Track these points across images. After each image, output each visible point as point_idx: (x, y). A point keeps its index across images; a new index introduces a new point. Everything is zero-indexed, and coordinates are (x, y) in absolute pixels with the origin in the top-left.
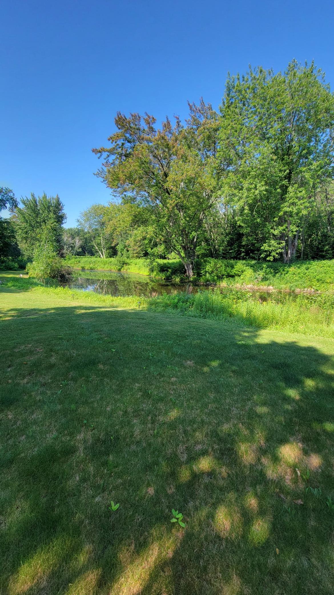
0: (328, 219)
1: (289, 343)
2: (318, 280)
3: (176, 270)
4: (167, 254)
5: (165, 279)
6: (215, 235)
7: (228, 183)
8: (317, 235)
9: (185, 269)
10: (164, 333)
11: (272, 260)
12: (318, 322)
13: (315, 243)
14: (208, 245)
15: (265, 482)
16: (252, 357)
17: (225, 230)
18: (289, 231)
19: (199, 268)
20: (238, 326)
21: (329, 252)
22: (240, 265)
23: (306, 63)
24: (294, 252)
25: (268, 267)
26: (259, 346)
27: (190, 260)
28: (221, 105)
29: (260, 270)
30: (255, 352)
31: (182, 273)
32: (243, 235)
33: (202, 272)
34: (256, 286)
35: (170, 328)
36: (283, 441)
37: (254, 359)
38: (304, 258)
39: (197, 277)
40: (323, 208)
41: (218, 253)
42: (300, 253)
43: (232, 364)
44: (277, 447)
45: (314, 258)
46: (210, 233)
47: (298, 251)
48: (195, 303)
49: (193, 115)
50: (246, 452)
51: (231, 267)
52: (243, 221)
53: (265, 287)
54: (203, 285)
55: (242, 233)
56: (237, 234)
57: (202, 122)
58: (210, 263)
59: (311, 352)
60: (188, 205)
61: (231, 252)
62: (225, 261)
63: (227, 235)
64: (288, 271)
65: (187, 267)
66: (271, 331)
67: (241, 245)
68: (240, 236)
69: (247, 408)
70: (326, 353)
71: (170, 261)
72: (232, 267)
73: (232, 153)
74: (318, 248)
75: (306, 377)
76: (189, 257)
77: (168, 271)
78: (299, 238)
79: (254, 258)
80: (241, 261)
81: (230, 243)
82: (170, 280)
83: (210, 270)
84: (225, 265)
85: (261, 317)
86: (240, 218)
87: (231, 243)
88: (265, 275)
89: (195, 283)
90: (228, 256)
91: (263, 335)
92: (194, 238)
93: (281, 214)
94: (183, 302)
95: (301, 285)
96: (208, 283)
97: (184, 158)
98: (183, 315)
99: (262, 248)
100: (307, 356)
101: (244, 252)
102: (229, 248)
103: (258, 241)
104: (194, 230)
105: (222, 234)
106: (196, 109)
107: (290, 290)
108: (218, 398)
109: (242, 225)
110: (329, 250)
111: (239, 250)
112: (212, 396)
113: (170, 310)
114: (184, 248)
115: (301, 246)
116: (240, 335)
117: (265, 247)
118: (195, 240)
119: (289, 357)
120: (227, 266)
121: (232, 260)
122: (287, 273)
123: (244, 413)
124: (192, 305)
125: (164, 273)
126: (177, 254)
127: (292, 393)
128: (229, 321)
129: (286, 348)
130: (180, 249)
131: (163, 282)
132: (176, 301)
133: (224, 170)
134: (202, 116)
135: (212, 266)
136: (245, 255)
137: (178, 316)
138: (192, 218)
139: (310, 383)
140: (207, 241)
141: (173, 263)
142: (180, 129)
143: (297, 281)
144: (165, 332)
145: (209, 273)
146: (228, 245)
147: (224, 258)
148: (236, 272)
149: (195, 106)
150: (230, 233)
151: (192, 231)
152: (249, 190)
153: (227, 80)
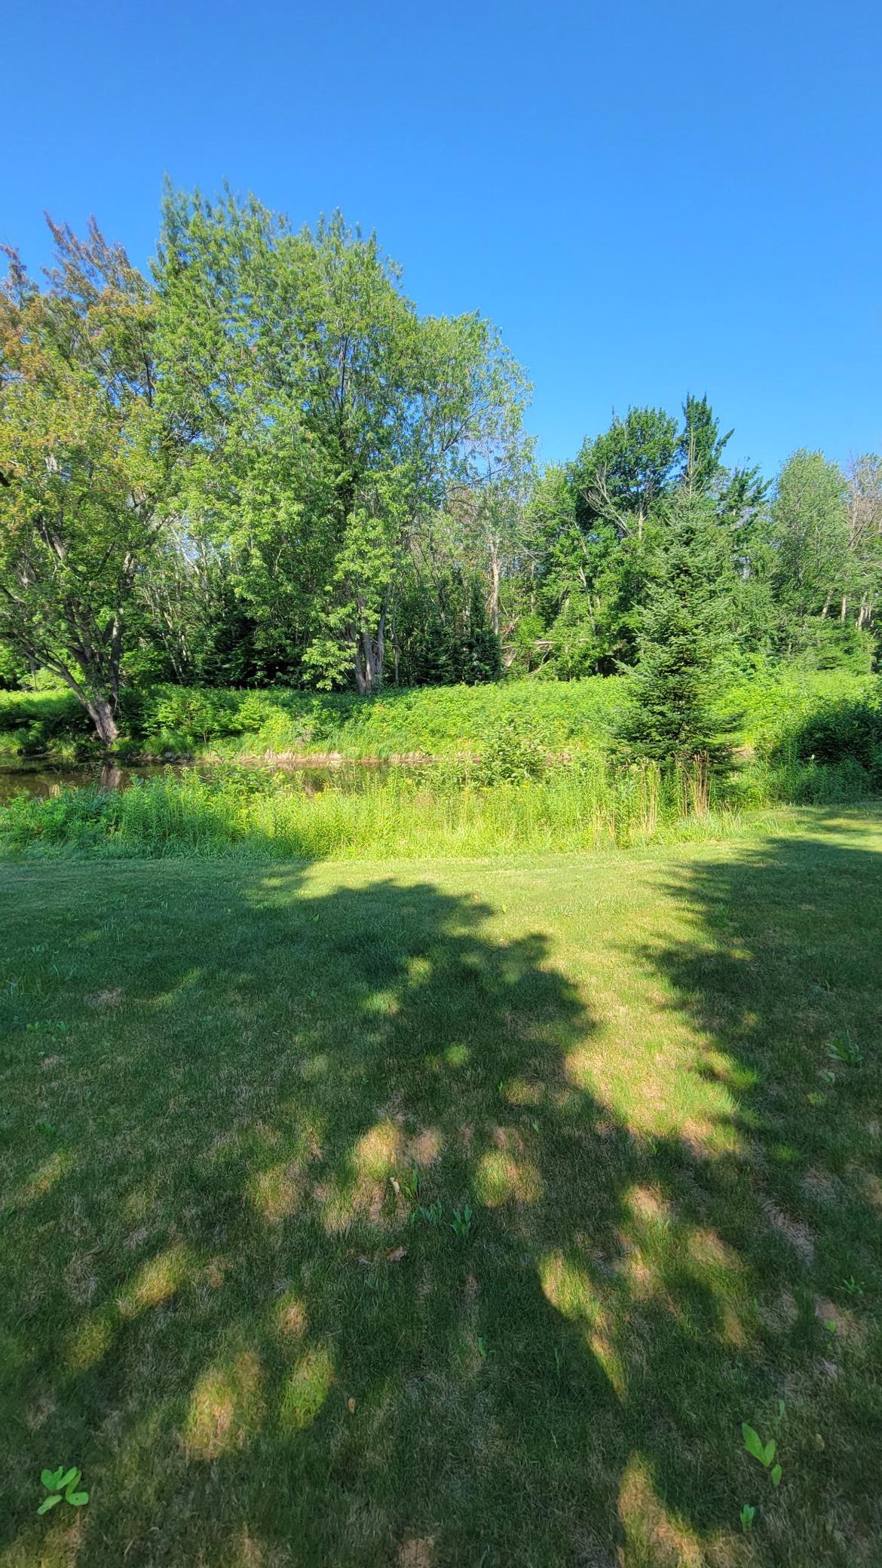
0: (440, 596)
1: (377, 885)
2: (433, 732)
3: (59, 724)
4: (23, 673)
5: (20, 752)
6: (176, 620)
7: (199, 482)
8: (423, 631)
9: (91, 720)
10: (16, 924)
11: (329, 688)
12: (436, 826)
13: (420, 648)
14: (160, 647)
15: (322, 1247)
16: (291, 938)
17: (205, 609)
18: (359, 619)
19: (137, 715)
20: (256, 864)
21: (449, 668)
22: (252, 703)
23: (358, 229)
24: (380, 668)
25: (325, 705)
26: (308, 906)
27: (102, 691)
28: (154, 259)
29: (307, 713)
30: (296, 922)
31: (82, 730)
32: (252, 621)
33: (146, 725)
34: (299, 756)
35: (39, 904)
36: (362, 1125)
37: (293, 942)
38: (400, 681)
39: (133, 738)
40: (427, 572)
41: (191, 671)
42: (393, 671)
43: (238, 969)
44: (351, 1144)
45: (421, 682)
46: (163, 616)
47: (388, 666)
48: (125, 818)
49: (66, 261)
50: (275, 1189)
51: (230, 708)
52: (251, 586)
53: (323, 756)
54: (154, 762)
55: (252, 618)
56: (238, 620)
57: (102, 293)
58: (170, 698)
59: (423, 894)
60: (81, 526)
61: (226, 669)
62: (213, 694)
63: (212, 622)
64: (370, 714)
65: (98, 712)
66: (338, 864)
67: (254, 650)
68: (248, 626)
69: (277, 1074)
70: (451, 893)
71: (36, 697)
72: (235, 709)
73: (198, 401)
74: (427, 660)
75: (412, 956)
76: (100, 682)
77: (29, 727)
78: (388, 637)
79: (287, 684)
80: (257, 693)
81: (224, 644)
82: (41, 756)
83: (172, 717)
84: (213, 704)
85: (312, 833)
86: (241, 578)
87: (226, 644)
88: (318, 726)
89: (130, 759)
90: (220, 678)
91: (317, 877)
92: (110, 626)
93: (339, 576)
94: (85, 818)
95: (401, 744)
96: (168, 755)
97: (51, 385)
98: (87, 858)
99: (305, 658)
100: (414, 906)
101: (262, 669)
102: (221, 656)
103: (294, 640)
104: (107, 603)
105: (199, 619)
106: (78, 249)
107: (380, 757)
108: (196, 1073)
109: (250, 597)
110: (448, 665)
111: (247, 664)
112: (177, 1074)
113: (40, 847)
114: (80, 654)
115: (395, 657)
116: (260, 888)
117: (312, 655)
118: (115, 632)
119: (377, 917)
120: (218, 706)
121: (233, 688)
122: (368, 720)
123: (268, 1089)
124: (117, 823)
125: (16, 733)
126: (58, 674)
127: (384, 1002)
128: (230, 855)
129: (369, 898)
130: (69, 657)
131: (18, 762)
132: (59, 817)
133: (182, 442)
134: (100, 276)
135: (175, 706)
136: (265, 676)
137: (69, 862)
138: (98, 568)
139: (420, 968)
140: (153, 635)
141: (47, 703)
142: (27, 294)
143: (390, 736)
144: (20, 919)
145: (168, 727)
146: (216, 648)
147: (211, 683)
148: (246, 722)
149: (70, 234)
150: (219, 618)
151: (101, 606)
152: (257, 507)
153: (164, 200)
